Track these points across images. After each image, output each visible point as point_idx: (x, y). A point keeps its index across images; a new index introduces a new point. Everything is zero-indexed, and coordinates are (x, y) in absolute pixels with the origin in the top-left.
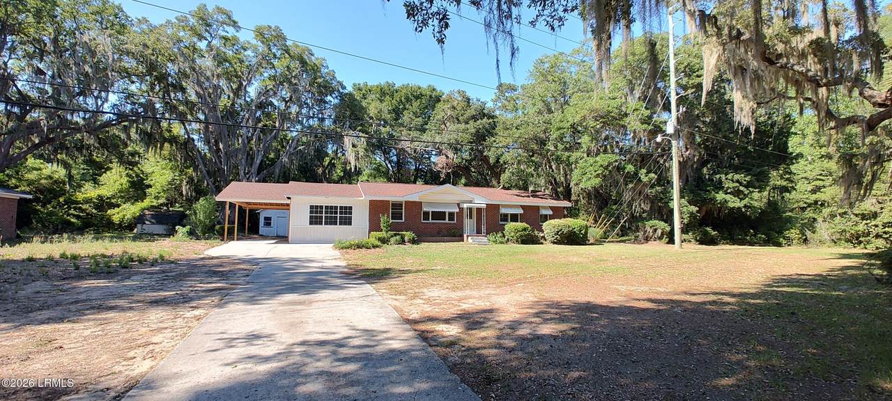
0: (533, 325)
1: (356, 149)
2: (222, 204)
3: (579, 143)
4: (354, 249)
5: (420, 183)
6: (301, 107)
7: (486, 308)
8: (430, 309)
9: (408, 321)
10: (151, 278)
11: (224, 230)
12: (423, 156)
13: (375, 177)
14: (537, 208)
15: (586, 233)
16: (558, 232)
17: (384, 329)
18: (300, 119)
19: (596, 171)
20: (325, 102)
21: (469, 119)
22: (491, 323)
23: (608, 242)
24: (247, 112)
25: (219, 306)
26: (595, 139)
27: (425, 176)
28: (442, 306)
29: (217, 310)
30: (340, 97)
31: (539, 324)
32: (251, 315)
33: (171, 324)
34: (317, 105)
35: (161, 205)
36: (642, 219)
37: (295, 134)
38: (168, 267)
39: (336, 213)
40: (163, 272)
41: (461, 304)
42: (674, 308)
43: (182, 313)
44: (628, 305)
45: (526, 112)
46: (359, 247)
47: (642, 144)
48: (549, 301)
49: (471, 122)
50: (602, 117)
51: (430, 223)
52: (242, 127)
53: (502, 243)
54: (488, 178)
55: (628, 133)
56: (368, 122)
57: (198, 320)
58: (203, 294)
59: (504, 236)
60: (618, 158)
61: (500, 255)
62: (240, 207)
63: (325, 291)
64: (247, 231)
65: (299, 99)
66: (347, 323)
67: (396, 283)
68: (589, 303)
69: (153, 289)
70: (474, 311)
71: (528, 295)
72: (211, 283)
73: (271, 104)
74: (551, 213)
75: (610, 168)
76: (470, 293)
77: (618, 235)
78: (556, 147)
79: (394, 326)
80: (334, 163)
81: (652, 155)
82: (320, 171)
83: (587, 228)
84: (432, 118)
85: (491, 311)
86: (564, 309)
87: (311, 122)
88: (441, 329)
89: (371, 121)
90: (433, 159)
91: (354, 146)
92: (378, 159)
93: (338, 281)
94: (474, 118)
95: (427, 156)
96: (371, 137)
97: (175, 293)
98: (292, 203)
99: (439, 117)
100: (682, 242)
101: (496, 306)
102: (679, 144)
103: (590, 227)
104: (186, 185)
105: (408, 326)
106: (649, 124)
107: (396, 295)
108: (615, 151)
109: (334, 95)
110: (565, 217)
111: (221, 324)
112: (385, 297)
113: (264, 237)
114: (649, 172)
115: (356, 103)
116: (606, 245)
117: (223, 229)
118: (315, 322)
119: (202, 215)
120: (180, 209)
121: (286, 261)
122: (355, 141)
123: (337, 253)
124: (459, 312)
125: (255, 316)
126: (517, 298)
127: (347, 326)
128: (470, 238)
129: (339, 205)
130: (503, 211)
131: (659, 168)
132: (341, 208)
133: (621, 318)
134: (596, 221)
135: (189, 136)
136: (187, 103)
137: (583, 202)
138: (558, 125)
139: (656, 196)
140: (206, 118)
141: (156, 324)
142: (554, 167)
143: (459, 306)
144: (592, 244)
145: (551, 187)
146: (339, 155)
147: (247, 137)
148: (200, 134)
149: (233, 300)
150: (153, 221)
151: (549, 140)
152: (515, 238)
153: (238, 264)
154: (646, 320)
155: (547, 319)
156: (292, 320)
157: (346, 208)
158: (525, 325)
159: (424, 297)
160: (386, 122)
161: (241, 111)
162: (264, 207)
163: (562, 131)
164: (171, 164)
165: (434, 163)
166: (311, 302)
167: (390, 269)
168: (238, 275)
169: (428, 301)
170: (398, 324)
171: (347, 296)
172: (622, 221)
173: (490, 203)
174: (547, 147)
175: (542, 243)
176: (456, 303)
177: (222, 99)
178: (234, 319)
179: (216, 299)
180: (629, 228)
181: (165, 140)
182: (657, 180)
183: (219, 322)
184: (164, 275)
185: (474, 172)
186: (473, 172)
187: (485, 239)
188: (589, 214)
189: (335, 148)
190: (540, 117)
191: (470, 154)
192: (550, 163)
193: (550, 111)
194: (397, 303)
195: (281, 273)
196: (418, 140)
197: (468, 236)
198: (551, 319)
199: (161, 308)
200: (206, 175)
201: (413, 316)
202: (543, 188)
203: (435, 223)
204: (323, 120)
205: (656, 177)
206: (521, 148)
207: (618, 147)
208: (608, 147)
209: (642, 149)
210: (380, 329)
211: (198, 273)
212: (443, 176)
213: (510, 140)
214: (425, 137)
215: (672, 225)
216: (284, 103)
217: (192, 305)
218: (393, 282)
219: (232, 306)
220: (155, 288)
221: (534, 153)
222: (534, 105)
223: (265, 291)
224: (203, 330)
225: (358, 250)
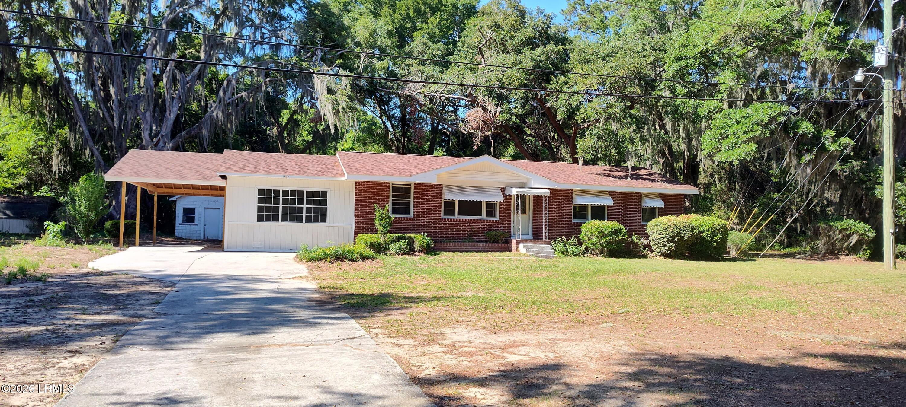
0: (628, 393)
1: (333, 97)
2: (115, 187)
3: (715, 85)
4: (331, 262)
5: (439, 153)
6: (241, 25)
7: (548, 362)
8: (454, 361)
9: (417, 381)
10: (8, 303)
11: (118, 230)
12: (444, 107)
13: (365, 144)
14: (638, 197)
15: (724, 240)
16: (673, 237)
17: (378, 392)
18: (240, 45)
19: (746, 132)
20: (282, 18)
21: (522, 45)
22: (555, 387)
23: (764, 256)
24: (153, 34)
25: (112, 351)
26: (745, 77)
27: (448, 142)
28: (475, 358)
29: (109, 357)
30: (307, 8)
31: (639, 392)
32: (164, 366)
33: (40, 377)
34: (267, 23)
35: (20, 187)
36: (824, 216)
37: (232, 70)
38: (32, 286)
39: (301, 202)
40: (26, 294)
41: (506, 355)
42: (878, 371)
43: (55, 360)
44: (796, 363)
45: (621, 32)
46: (338, 257)
47: (829, 85)
48: (656, 354)
49: (527, 50)
50: (757, 39)
51: (455, 220)
52: (145, 58)
53: (576, 254)
54: (554, 145)
55: (804, 65)
56: (352, 51)
57: (81, 372)
58: (87, 331)
59: (580, 243)
60: (785, 108)
61: (573, 275)
62: (144, 191)
63: (282, 329)
64: (155, 230)
65: (237, 12)
66: (318, 382)
67: (398, 318)
68: (727, 359)
69: (12, 322)
70: (529, 366)
71: (622, 342)
72: (99, 313)
73: (191, 19)
74: (661, 204)
75: (772, 127)
76: (522, 337)
77: (781, 243)
78: (673, 91)
79: (395, 388)
80: (297, 121)
81: (847, 105)
82: (274, 131)
83: (725, 231)
84: (459, 44)
85: (556, 367)
86: (683, 368)
87: (259, 51)
88: (472, 395)
89: (358, 49)
90: (462, 113)
91: (330, 91)
92: (369, 113)
93: (304, 314)
94: (531, 43)
95: (451, 108)
96: (358, 76)
97: (44, 328)
98: (230, 185)
99: (473, 41)
100: (897, 257)
101: (565, 360)
102: (895, 84)
103: (732, 229)
104: (58, 155)
105: (417, 389)
106: (841, 50)
107: (398, 338)
108: (780, 98)
109: (294, 6)
110: (687, 211)
111: (116, 379)
112: (380, 342)
113: (183, 241)
114: (839, 134)
115: (333, 20)
116: (760, 261)
117: (116, 226)
118: (266, 380)
119: (83, 205)
120: (49, 195)
121: (219, 280)
122: (332, 82)
123: (302, 268)
124: (502, 368)
125: (169, 369)
126: (601, 346)
127: (318, 387)
128: (521, 245)
129: (305, 189)
130: (579, 201)
131: (859, 127)
132: (309, 193)
133: (784, 387)
134: (742, 219)
135: (61, 75)
136: (58, 18)
137: (719, 186)
138: (677, 53)
139: (851, 178)
140: (87, 45)
141: (16, 376)
142: (669, 126)
143: (503, 357)
144: (734, 259)
145: (662, 161)
146: (306, 106)
147: (154, 75)
148: (78, 71)
149: (135, 341)
150: (8, 212)
151: (661, 80)
152: (599, 246)
153: (142, 283)
154: (827, 391)
155: (654, 385)
156: (228, 376)
157: (317, 193)
158: (614, 393)
159: (445, 342)
160: (383, 51)
161: (144, 31)
162: (182, 191)
163: (684, 63)
164: (33, 121)
165: (463, 120)
166: (259, 348)
167: (388, 295)
168: (142, 302)
169: (452, 348)
170: (402, 385)
171: (319, 338)
172: (790, 221)
173: (556, 187)
174: (657, 92)
175: (645, 256)
176: (498, 352)
177: (112, 13)
178: (137, 372)
179: (108, 340)
180: (803, 233)
181: (22, 80)
182: (855, 148)
183: (112, 375)
184: (28, 298)
185: (531, 135)
186: (528, 136)
187: (547, 248)
188: (730, 206)
189: (299, 95)
190: (647, 39)
191: (523, 106)
192: (661, 119)
193: (664, 28)
194: (400, 352)
195: (210, 300)
196: (436, 81)
197: (518, 243)
198: (660, 385)
199: (23, 351)
200: (89, 138)
201: (427, 372)
202: (648, 163)
203: (465, 221)
204: (277, 47)
205: (853, 143)
206: (612, 94)
207: (784, 91)
208: (767, 90)
209: (829, 95)
210: (372, 392)
211: (79, 297)
212: (477, 142)
213: (593, 80)
214: (449, 76)
215: (878, 228)
216: (212, 17)
217: (69, 348)
218: (394, 316)
219: (132, 352)
220: (15, 319)
221: (634, 101)
222: (636, 18)
223: (187, 328)
224: (89, 387)
225: (336, 263)
